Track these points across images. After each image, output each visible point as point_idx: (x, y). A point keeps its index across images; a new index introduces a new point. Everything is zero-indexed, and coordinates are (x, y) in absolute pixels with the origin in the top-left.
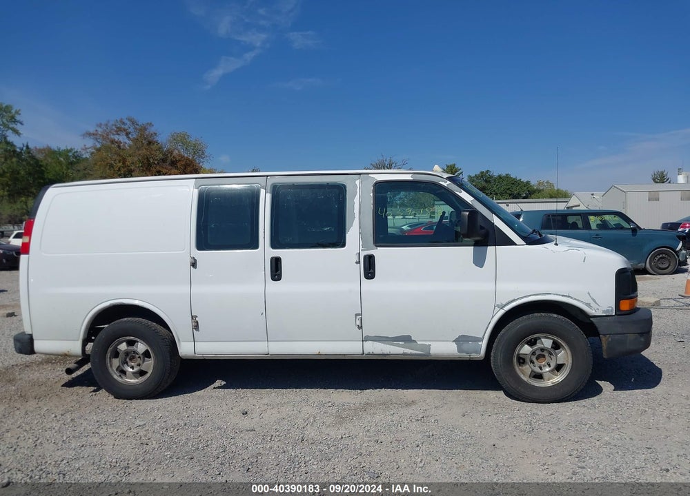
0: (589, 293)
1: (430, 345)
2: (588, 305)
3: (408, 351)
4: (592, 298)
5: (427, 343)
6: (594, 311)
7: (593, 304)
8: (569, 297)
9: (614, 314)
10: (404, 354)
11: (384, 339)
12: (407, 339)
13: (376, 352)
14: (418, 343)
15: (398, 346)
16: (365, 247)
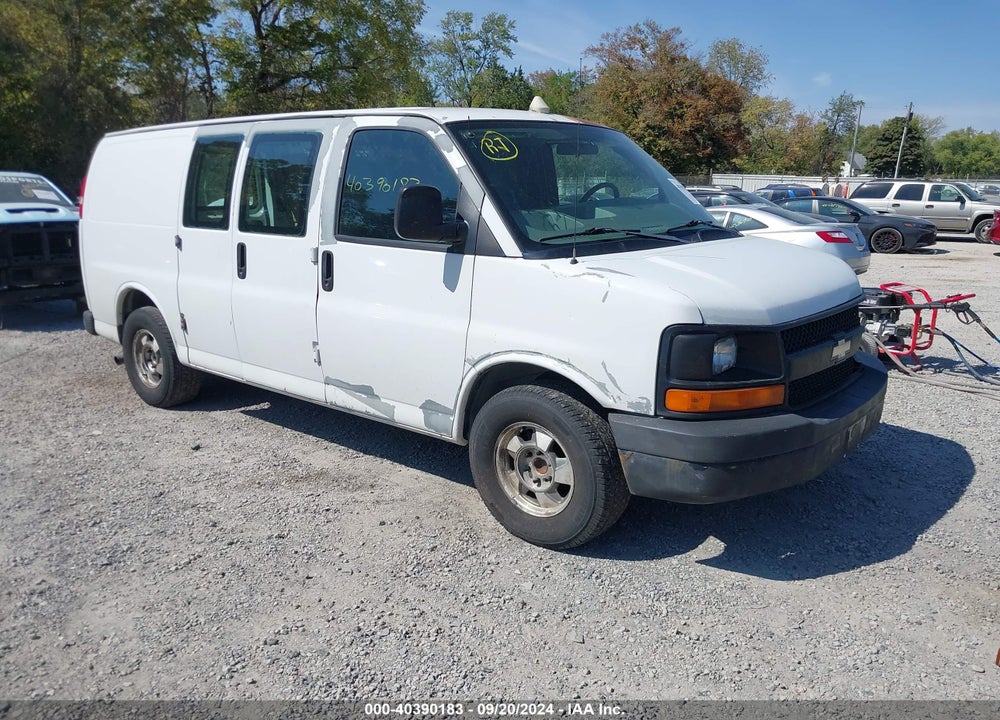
0: (603, 364)
1: (394, 407)
2: (602, 386)
3: (372, 411)
4: (609, 375)
5: (392, 403)
6: (611, 401)
7: (610, 386)
8: (568, 364)
9: (652, 413)
10: (367, 413)
11: (344, 385)
12: (367, 391)
13: (339, 403)
14: (383, 400)
15: (360, 399)
16: (324, 239)
